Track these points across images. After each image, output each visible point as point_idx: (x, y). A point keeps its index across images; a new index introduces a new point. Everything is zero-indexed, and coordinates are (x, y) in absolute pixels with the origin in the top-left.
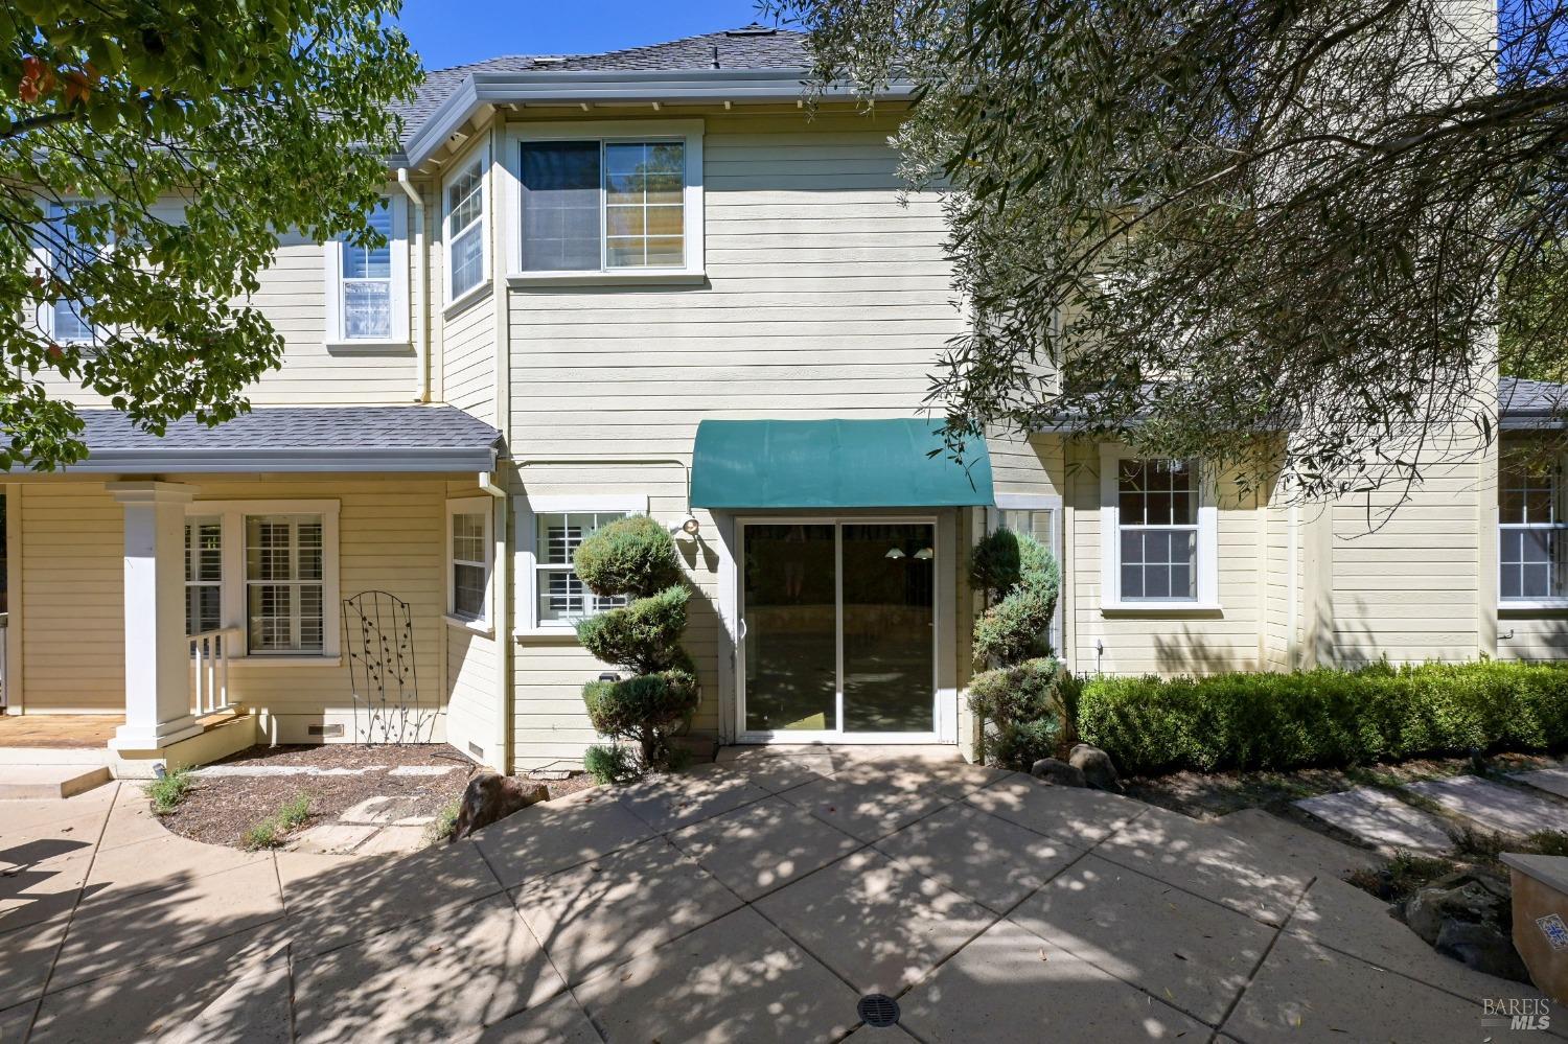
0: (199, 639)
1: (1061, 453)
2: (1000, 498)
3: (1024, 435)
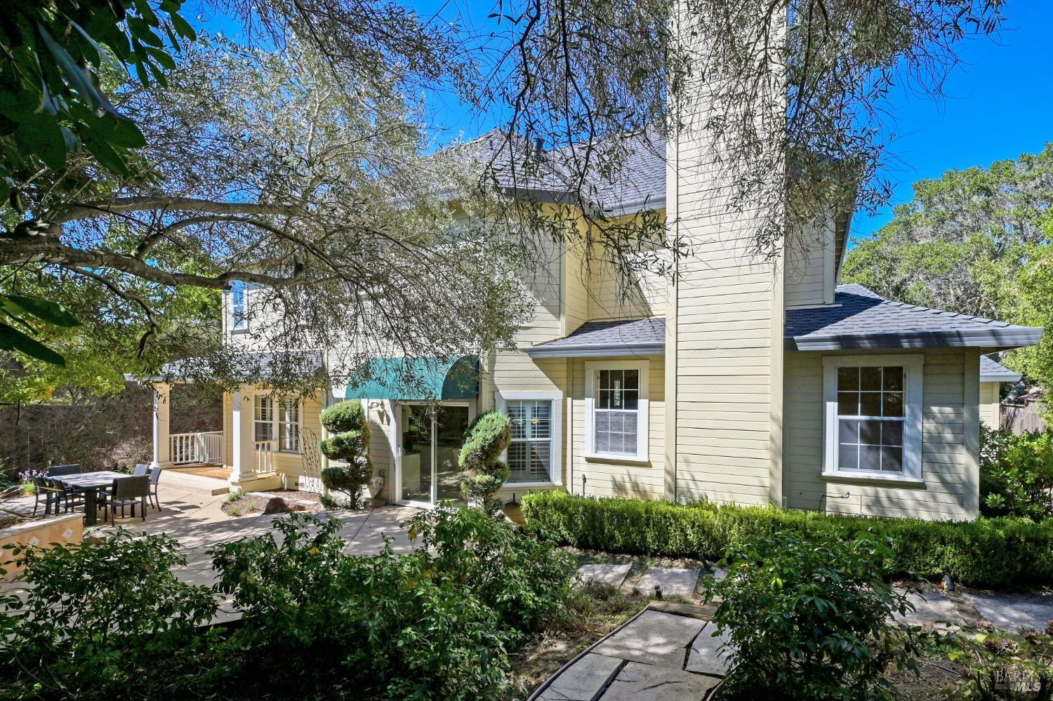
0: (260, 443)
1: (565, 367)
2: (506, 394)
3: (529, 359)
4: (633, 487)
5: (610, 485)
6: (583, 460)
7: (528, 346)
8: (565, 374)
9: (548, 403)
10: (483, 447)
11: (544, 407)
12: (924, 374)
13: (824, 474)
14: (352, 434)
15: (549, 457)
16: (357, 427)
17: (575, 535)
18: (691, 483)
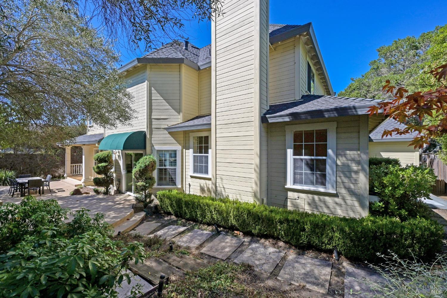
1: (182, 136)
2: (157, 147)
3: (166, 132)
4: (207, 189)
5: (199, 188)
6: (189, 177)
7: (166, 127)
8: (182, 139)
9: (175, 151)
10: (140, 170)
11: (174, 153)
12: (337, 133)
13: (286, 187)
14: (103, 164)
15: (175, 175)
16: (105, 161)
17: (174, 210)
18: (222, 189)
